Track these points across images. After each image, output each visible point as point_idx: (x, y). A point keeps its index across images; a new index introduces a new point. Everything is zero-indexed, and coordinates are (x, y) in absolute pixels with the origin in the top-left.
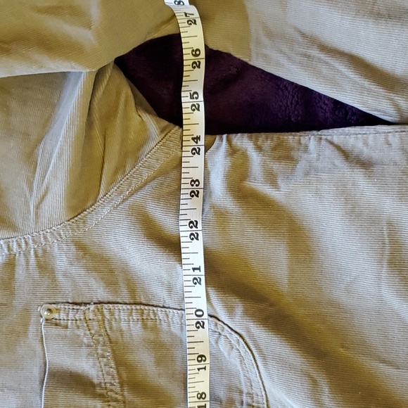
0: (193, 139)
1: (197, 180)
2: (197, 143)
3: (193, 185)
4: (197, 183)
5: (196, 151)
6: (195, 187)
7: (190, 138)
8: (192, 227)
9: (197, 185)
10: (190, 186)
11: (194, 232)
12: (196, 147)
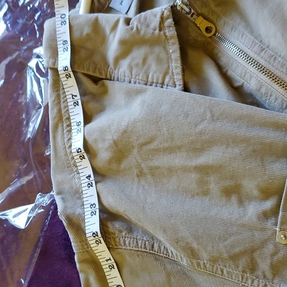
0: (87, 177)
1: (94, 204)
2: (89, 179)
3: (92, 208)
4: (94, 206)
5: (90, 185)
6: (93, 208)
7: (85, 177)
8: (95, 237)
9: (94, 207)
10: (90, 209)
11: (97, 239)
12: (90, 182)
